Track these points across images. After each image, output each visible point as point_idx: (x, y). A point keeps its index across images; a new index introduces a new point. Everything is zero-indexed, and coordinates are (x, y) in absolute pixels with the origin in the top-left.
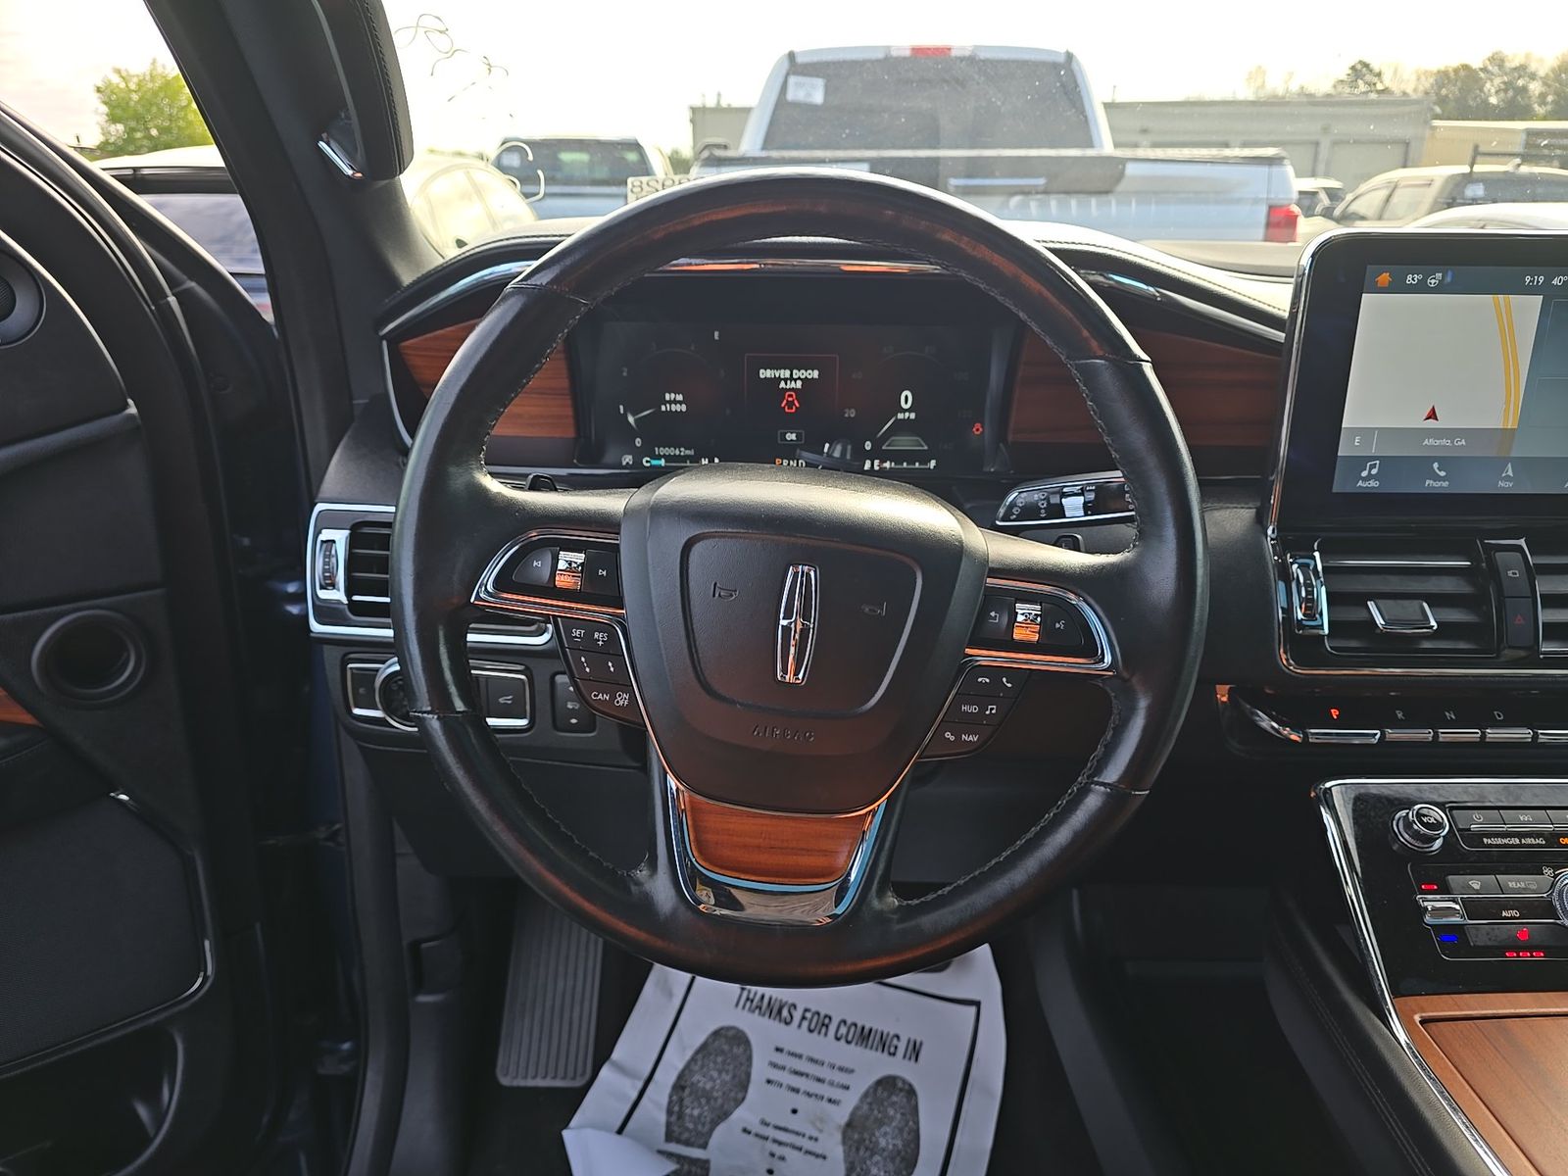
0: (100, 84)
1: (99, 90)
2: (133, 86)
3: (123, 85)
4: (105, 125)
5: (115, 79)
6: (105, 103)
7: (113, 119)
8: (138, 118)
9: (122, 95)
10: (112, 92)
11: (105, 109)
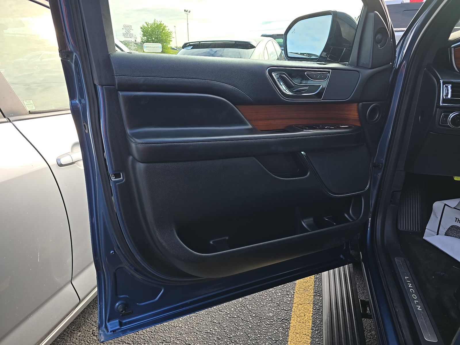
0: (142, 26)
1: (141, 28)
2: (149, 27)
3: (147, 26)
4: (142, 37)
5: (145, 25)
6: (142, 31)
7: (144, 35)
8: (150, 35)
9: (146, 29)
10: (145, 29)
11: (142, 33)
